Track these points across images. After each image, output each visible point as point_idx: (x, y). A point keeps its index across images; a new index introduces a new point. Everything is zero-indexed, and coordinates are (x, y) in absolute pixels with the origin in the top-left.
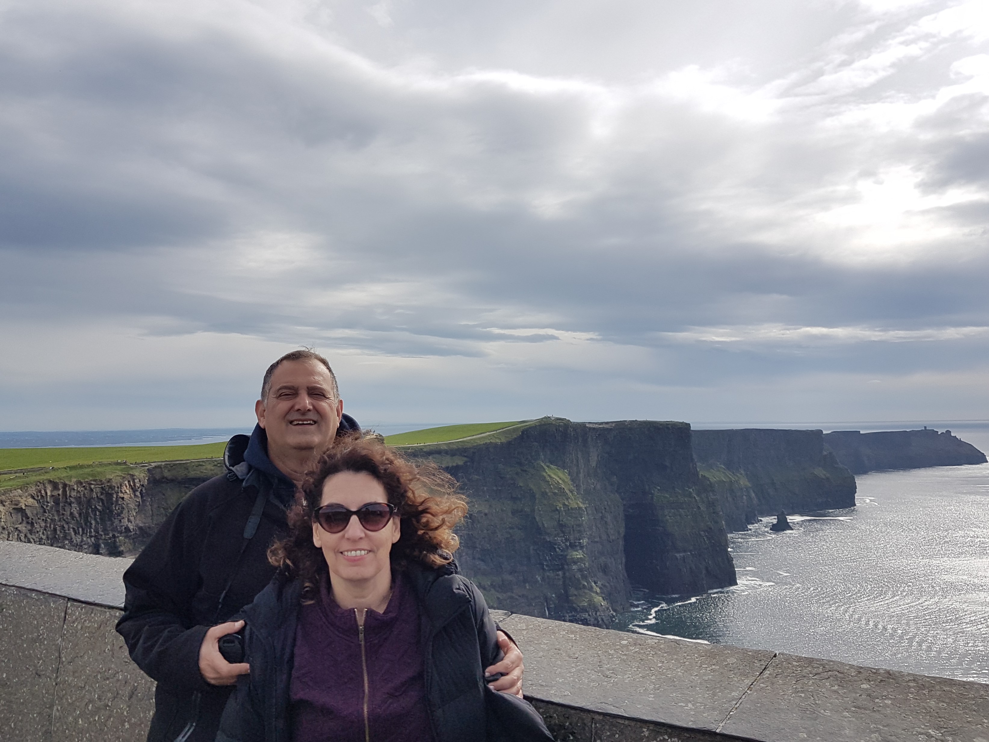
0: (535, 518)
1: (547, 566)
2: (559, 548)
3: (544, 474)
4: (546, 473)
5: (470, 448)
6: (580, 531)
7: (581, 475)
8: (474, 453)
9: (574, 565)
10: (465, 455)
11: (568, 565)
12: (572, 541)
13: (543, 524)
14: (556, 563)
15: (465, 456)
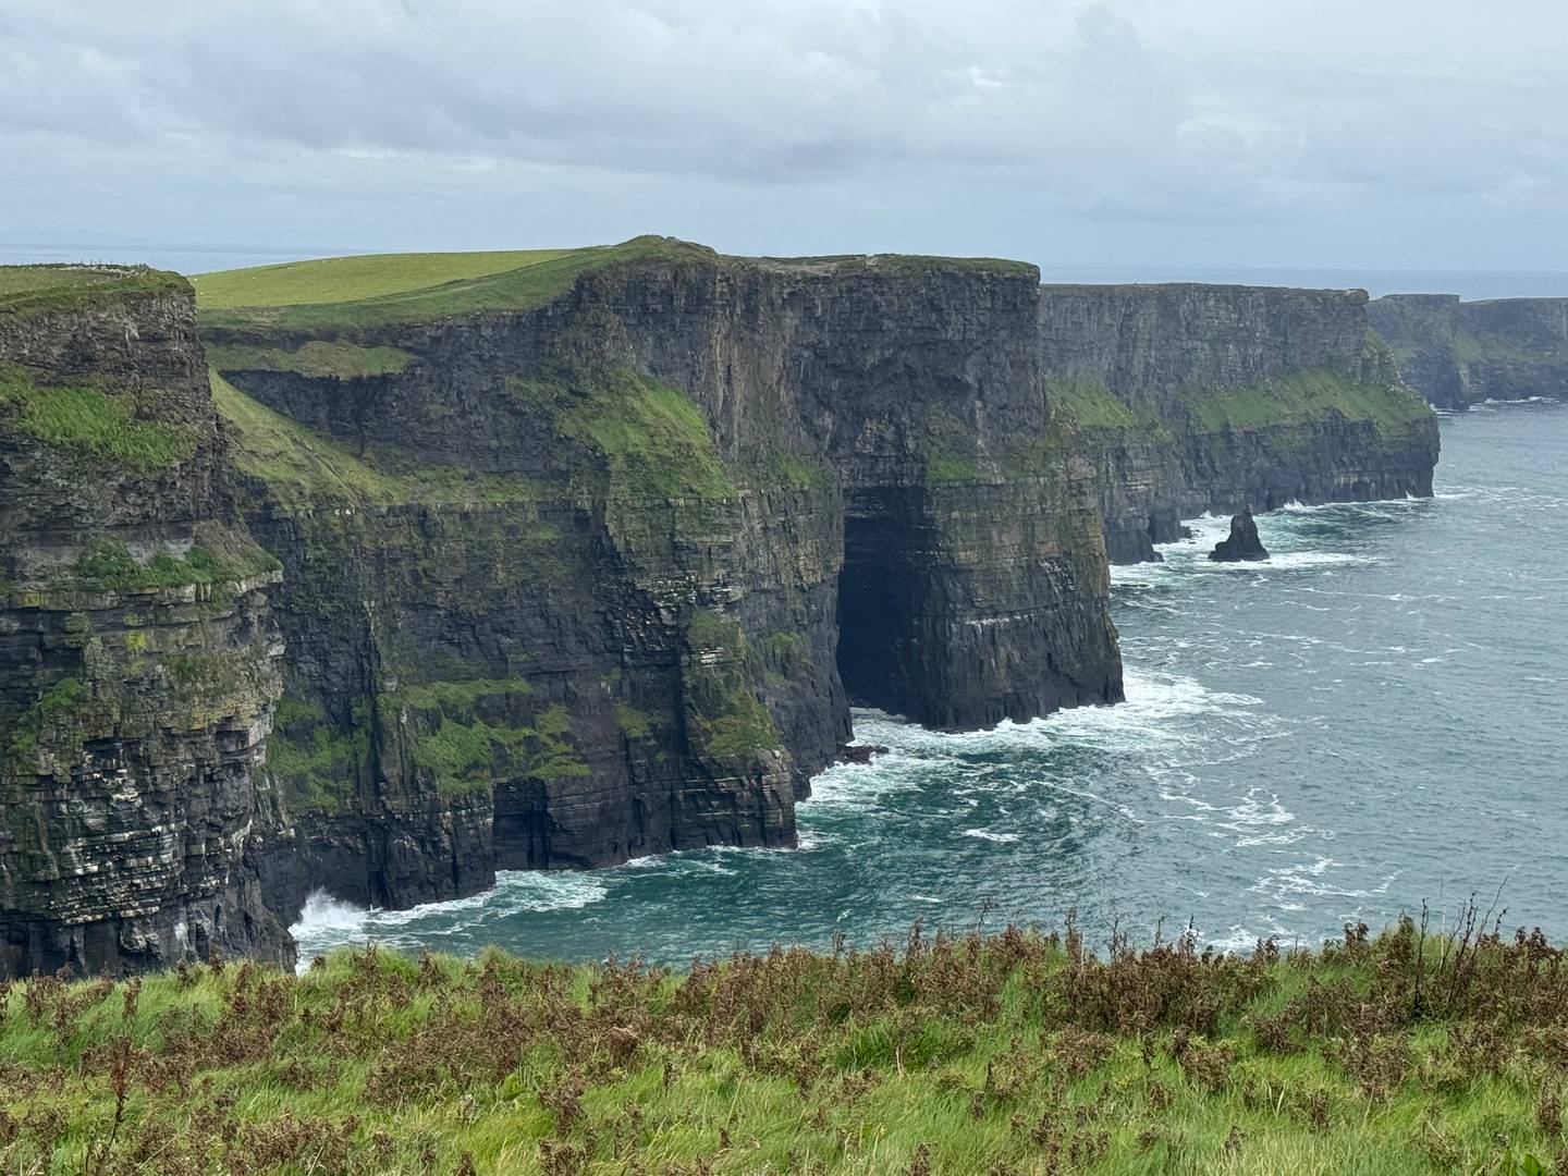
0: (606, 528)
1: (631, 655)
2: (668, 609)
3: (637, 404)
4: (642, 400)
5: (425, 324)
6: (727, 563)
7: (737, 409)
8: (436, 340)
9: (706, 653)
10: (408, 344)
11: (690, 653)
12: (706, 589)
13: (628, 543)
14: (658, 648)
15: (408, 349)
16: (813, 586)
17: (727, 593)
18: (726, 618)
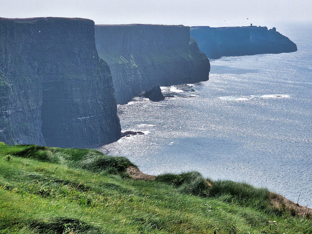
6: (6, 104)
7: (9, 61)
16: (34, 110)
17: (7, 112)
18: (6, 120)
